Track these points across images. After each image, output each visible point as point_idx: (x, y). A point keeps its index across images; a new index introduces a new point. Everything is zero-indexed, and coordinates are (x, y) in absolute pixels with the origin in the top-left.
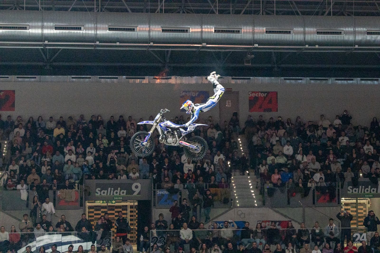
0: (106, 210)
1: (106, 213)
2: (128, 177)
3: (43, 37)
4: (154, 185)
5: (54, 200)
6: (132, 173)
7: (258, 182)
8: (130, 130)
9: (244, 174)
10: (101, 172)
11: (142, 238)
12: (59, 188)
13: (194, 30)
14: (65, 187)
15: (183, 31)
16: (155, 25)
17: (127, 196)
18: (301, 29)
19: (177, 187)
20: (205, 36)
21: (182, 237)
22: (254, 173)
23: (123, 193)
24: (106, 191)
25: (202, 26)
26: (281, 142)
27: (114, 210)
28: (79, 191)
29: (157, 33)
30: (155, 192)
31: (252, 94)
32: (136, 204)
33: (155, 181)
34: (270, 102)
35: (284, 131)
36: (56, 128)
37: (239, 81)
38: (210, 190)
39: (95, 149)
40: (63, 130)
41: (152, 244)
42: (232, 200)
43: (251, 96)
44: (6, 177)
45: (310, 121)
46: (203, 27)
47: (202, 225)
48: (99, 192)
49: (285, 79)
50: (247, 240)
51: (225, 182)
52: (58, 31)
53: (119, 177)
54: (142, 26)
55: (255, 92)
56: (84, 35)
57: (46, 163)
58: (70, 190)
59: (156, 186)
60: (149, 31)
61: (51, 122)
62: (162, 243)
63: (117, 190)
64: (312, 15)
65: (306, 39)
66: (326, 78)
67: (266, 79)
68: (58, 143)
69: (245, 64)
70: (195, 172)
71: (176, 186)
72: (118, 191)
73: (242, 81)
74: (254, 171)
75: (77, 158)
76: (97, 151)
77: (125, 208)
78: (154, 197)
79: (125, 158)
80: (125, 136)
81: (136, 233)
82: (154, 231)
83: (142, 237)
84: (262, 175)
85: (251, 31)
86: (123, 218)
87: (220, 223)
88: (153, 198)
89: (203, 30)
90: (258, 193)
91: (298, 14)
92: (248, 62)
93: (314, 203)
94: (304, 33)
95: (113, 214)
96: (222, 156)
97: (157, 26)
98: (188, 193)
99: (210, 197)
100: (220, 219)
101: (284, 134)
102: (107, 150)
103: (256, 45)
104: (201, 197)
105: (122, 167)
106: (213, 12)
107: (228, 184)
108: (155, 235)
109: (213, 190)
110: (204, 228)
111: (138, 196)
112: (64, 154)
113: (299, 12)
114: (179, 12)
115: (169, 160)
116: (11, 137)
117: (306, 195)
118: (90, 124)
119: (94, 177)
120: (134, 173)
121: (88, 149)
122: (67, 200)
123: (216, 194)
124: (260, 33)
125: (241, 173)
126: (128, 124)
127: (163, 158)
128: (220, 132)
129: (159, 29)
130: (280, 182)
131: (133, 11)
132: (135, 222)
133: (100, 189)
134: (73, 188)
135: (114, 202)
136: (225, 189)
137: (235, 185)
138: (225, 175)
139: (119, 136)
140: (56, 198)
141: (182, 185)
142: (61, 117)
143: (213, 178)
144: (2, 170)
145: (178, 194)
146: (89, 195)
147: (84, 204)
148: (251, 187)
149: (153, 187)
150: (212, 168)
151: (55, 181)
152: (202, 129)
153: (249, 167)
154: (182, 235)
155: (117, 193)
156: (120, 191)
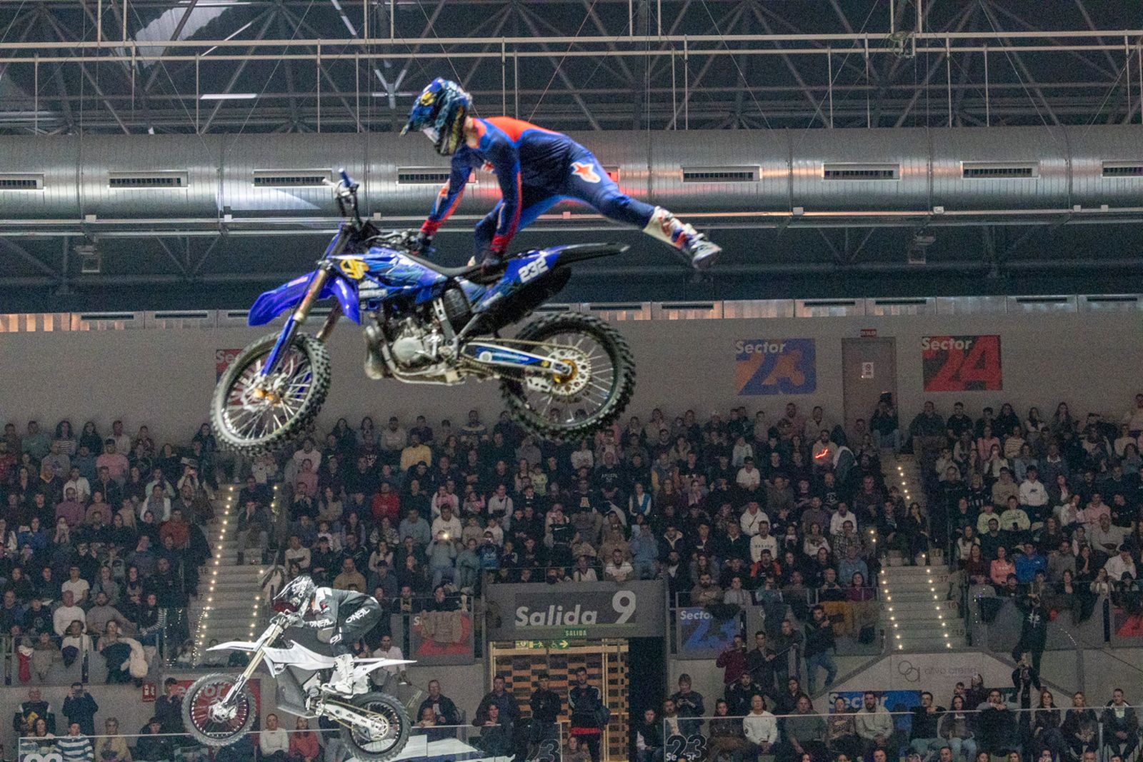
0: (543, 667)
1: (543, 675)
2: (601, 575)
3: (369, 204)
4: (672, 597)
5: (407, 639)
6: (611, 564)
7: (951, 585)
8: (604, 450)
9: (913, 563)
11: (641, 743)
12: (417, 608)
13: (769, 173)
14: (433, 606)
15: (740, 177)
16: (665, 161)
17: (598, 626)
18: (1060, 163)
19: (735, 601)
20: (800, 188)
21: (749, 735)
22: (940, 559)
23: (589, 618)
24: (542, 615)
25: (791, 162)
26: (1012, 473)
27: (565, 667)
28: (472, 614)
29: (670, 184)
30: (673, 614)
31: (930, 342)
32: (625, 649)
33: (674, 585)
34: (981, 364)
35: (1021, 441)
36: (408, 444)
37: (895, 310)
38: (822, 608)
39: (510, 500)
40: (424, 453)
42: (882, 633)
43: (928, 348)
44: (276, 581)
45: (1091, 415)
46: (794, 164)
47: (803, 701)
48: (525, 618)
49: (1020, 301)
50: (927, 741)
51: (863, 585)
52: (408, 186)
53: (576, 574)
54: (631, 166)
55: (941, 339)
56: (477, 194)
57: (382, 545)
58: (448, 614)
59: (677, 597)
60: (650, 180)
61: (394, 430)
62: (697, 753)
63: (574, 611)
64: (1089, 123)
65: (1075, 188)
66: (1133, 295)
67: (969, 303)
68: (415, 484)
69: (910, 262)
70: (781, 558)
71: (730, 597)
72: (576, 614)
73: (903, 307)
74: (942, 553)
75: (464, 525)
76: (518, 506)
77: (595, 660)
78: (673, 628)
79: (593, 523)
80: (591, 464)
81: (627, 728)
82: (673, 721)
83: (641, 738)
84: (963, 564)
85: (924, 170)
86: (590, 686)
87: (851, 695)
88: (668, 633)
89: (795, 172)
90: (955, 612)
91: (1051, 123)
92: (917, 255)
93: (1107, 638)
94: (1069, 173)
95: (564, 678)
96: (851, 516)
97: (670, 166)
98: (764, 617)
99: (825, 625)
100: (856, 684)
101: (1022, 450)
102: (542, 504)
103: (939, 210)
104: (800, 628)
105: (585, 549)
106: (818, 124)
107: (871, 589)
108: (676, 732)
109: (831, 607)
110: (810, 711)
111: (629, 625)
112: (428, 516)
113: (1054, 118)
114: (727, 127)
115: (713, 527)
116: (289, 472)
117: (1085, 615)
118: (498, 435)
120: (618, 565)
121: (495, 503)
122: (441, 640)
123: (839, 618)
124: (949, 176)
125: (906, 560)
127: (693, 523)
128: (845, 448)
129: (675, 174)
130: (1013, 582)
131: (606, 126)
132: (623, 699)
133: (526, 609)
134: (457, 608)
135: (565, 644)
136: (863, 604)
137: (890, 593)
138: (863, 565)
139: (576, 466)
140: (411, 636)
141: (746, 593)
142: (422, 417)
143: (830, 574)
144: (266, 562)
145: (737, 618)
146: (499, 625)
147: (484, 650)
148: (936, 597)
149: (668, 600)
150: (825, 544)
151: (406, 589)
152: (797, 442)
153: (929, 544)
154: (750, 729)
155: (572, 618)
156: (581, 615)
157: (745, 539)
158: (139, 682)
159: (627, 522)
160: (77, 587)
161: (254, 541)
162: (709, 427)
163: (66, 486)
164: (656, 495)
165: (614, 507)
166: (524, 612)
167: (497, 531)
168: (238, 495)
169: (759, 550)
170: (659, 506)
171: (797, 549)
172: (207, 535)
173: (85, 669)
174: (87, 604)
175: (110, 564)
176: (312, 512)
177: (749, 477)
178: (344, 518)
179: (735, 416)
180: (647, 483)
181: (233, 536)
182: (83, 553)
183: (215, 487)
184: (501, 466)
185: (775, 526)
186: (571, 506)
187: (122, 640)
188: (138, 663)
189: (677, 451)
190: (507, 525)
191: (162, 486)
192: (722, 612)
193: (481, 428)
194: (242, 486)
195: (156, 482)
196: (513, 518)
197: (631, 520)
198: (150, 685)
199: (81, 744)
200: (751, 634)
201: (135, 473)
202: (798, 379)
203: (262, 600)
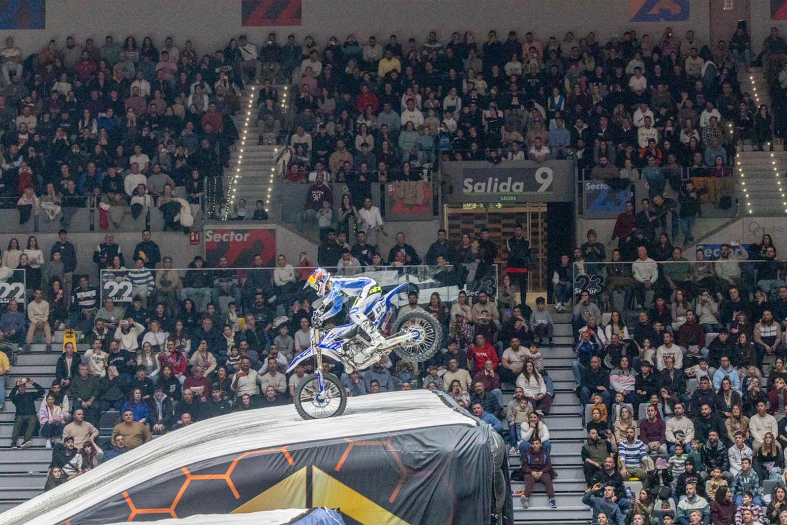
0: (483, 222)
1: (484, 228)
2: (527, 157)
4: (580, 172)
5: (383, 201)
6: (534, 148)
8: (529, 62)
9: (761, 149)
10: (474, 147)
11: (556, 279)
12: (391, 178)
14: (401, 177)
17: (524, 193)
19: (626, 176)
21: (637, 276)
22: (781, 147)
23: (518, 187)
24: (484, 185)
27: (499, 222)
28: (431, 183)
30: (580, 185)
32: (545, 209)
33: (581, 164)
36: (383, 57)
38: (692, 182)
39: (460, 100)
40: (395, 63)
41: (577, 291)
42: (737, 201)
44: (287, 157)
47: (677, 251)
48: (470, 187)
50: (769, 282)
51: (723, 165)
53: (510, 154)
57: (364, 129)
58: (414, 183)
59: (583, 173)
61: (373, 46)
62: (598, 289)
63: (506, 182)
68: (388, 87)
70: (660, 146)
71: (624, 173)
72: (508, 185)
74: (783, 142)
75: (426, 117)
76: (465, 104)
77: (521, 217)
78: (580, 196)
79: (521, 117)
80: (520, 72)
81: (546, 268)
82: (580, 264)
83: (556, 275)
87: (713, 247)
88: (577, 199)
95: (499, 230)
96: (716, 113)
98: (648, 187)
99: (693, 195)
100: (716, 240)
102: (483, 102)
105: (516, 135)
107: (729, 169)
108: (583, 272)
109: (699, 181)
110: (682, 259)
111: (548, 193)
112: (399, 110)
115: (610, 120)
116: (296, 76)
118: (450, 50)
119: (459, 157)
120: (539, 148)
121: (448, 101)
122: (406, 201)
123: (704, 190)
125: (756, 147)
126: (526, 47)
127: (596, 117)
128: (710, 62)
132: (543, 246)
133: (471, 180)
134: (419, 178)
135: (499, 205)
136: (723, 179)
137: (743, 172)
138: (724, 151)
139: (508, 73)
140: (387, 199)
141: (635, 171)
142: (394, 36)
143: (698, 156)
144: (279, 142)
145: (629, 188)
146: (451, 192)
147: (440, 210)
148: (777, 175)
149: (577, 175)
150: (697, 136)
151: (382, 164)
152: (674, 57)
153: (773, 134)
154: (636, 272)
155: (505, 187)
156: (512, 184)
157: (635, 129)
158: (187, 230)
159: (547, 115)
160: (141, 160)
161: (270, 127)
162: (609, 46)
163: (133, 85)
164: (568, 95)
165: (537, 105)
166: (469, 183)
167: (451, 123)
168: (258, 93)
169: (645, 137)
170: (570, 104)
171: (674, 138)
172: (236, 123)
173: (148, 219)
174: (148, 173)
175: (165, 143)
176: (314, 107)
177: (638, 83)
178: (337, 112)
179: (627, 37)
180: (561, 87)
181: (254, 124)
182: (144, 134)
183: (241, 87)
184: (452, 72)
185: (657, 120)
186: (504, 104)
187: (175, 199)
188: (186, 216)
189: (585, 64)
190: (457, 117)
191: (202, 87)
192: (617, 184)
193: (438, 45)
194: (262, 87)
195: (198, 83)
196: (461, 113)
197: (550, 115)
198: (195, 233)
199: (145, 275)
200: (638, 201)
201: (183, 76)
202: (676, 9)
203: (276, 171)
